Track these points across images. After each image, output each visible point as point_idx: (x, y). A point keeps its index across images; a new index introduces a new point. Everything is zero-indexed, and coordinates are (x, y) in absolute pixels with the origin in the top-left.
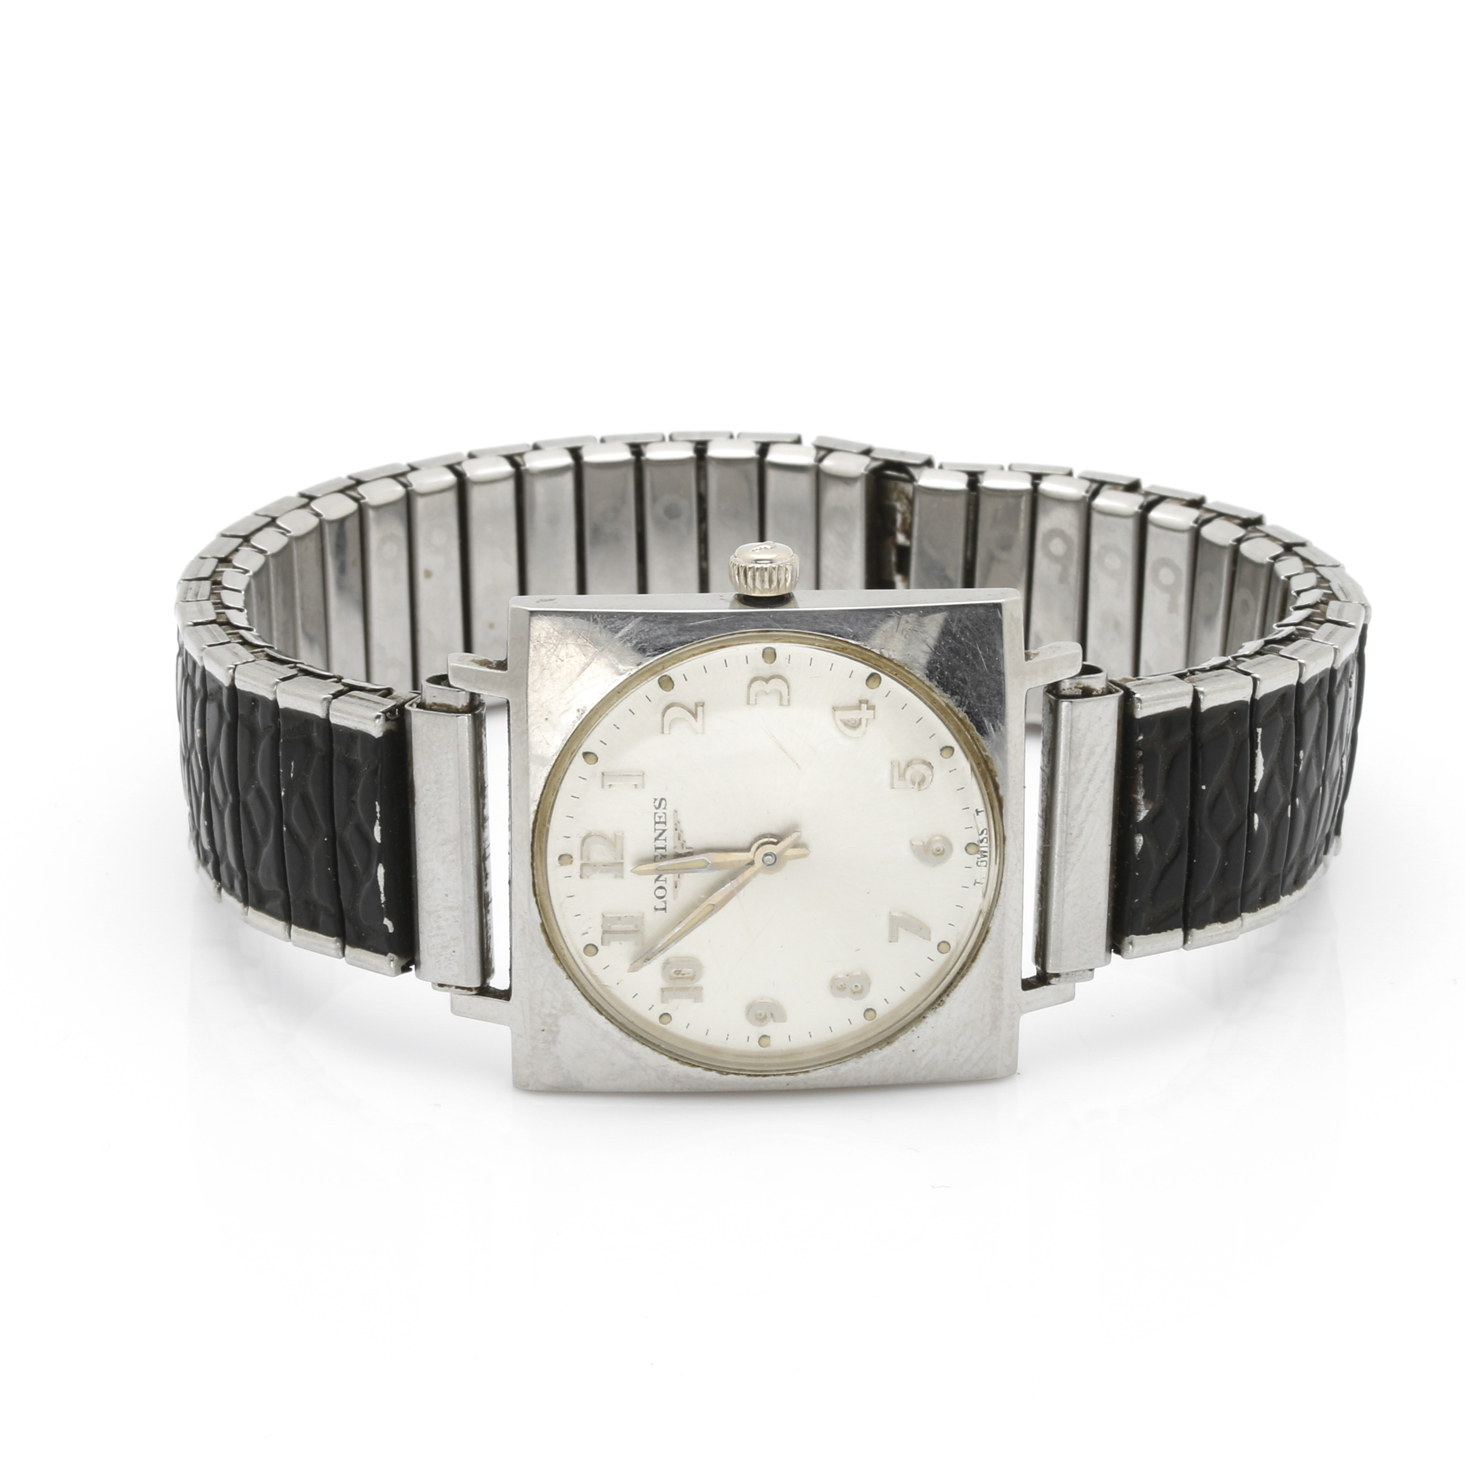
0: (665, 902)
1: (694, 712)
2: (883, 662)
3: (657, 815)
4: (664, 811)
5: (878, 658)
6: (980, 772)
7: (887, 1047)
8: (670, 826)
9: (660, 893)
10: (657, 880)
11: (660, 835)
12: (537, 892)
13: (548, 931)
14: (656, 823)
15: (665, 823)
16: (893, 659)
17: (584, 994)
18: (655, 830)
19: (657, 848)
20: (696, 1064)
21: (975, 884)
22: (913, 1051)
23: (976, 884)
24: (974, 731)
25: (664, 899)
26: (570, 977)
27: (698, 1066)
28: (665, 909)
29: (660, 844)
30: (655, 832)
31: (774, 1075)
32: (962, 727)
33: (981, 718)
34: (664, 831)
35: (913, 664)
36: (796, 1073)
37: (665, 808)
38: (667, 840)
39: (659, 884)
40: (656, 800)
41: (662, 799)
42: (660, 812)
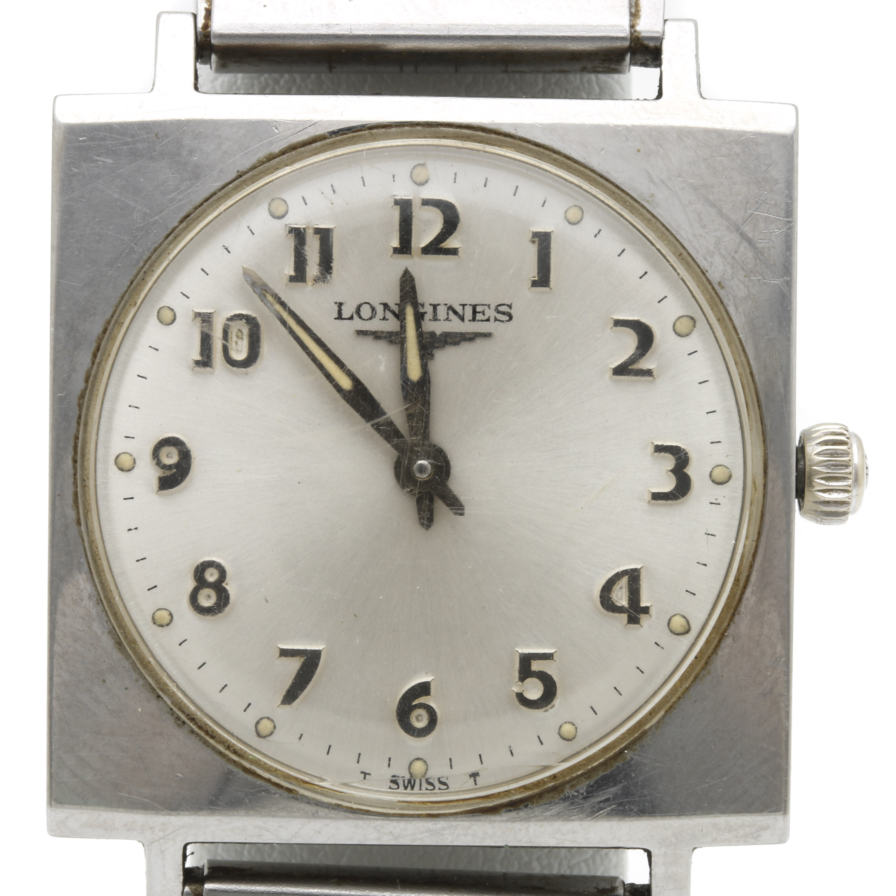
0: (351, 318)
1: (635, 367)
2: (714, 638)
3: (486, 307)
4: (492, 319)
5: (721, 631)
6: (543, 780)
7: (113, 641)
8: (468, 327)
9: (366, 312)
10: (386, 306)
11: (455, 312)
12: (375, 131)
13: (314, 145)
14: (474, 307)
15: (474, 319)
16: (717, 654)
17: (215, 198)
18: (464, 305)
19: (435, 307)
20: (97, 360)
21: (362, 772)
22: (104, 681)
23: (363, 775)
24: (603, 771)
25: (355, 316)
26: (241, 176)
27: (93, 363)
28: (340, 317)
29: (442, 312)
30: (460, 305)
31: (75, 474)
32: (612, 754)
33: (621, 782)
34: (462, 319)
35: (709, 683)
36: (77, 507)
37: (496, 320)
38: (447, 322)
39: (380, 309)
40: (510, 306)
41: (511, 318)
42: (491, 313)
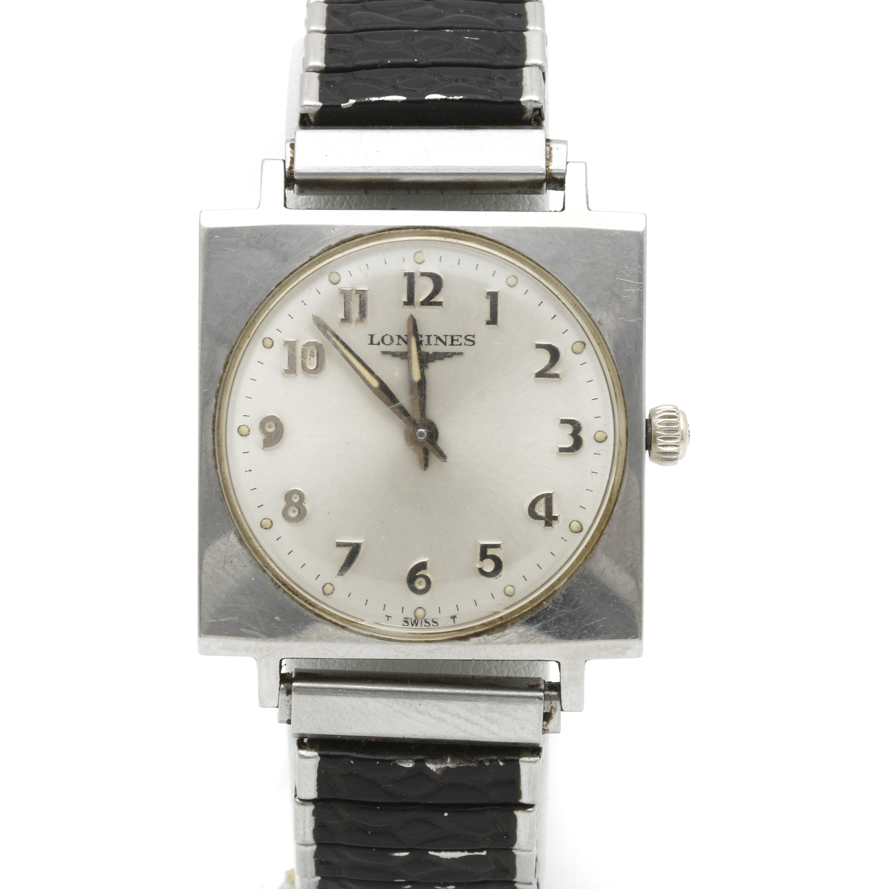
0: (379, 344)
1: (548, 372)
2: (597, 534)
3: (459, 337)
4: (463, 344)
5: (601, 530)
6: (494, 620)
7: (237, 538)
8: (449, 349)
9: (387, 340)
10: (399, 337)
11: (441, 340)
12: (392, 232)
13: (356, 240)
14: (452, 337)
15: (452, 344)
16: (598, 544)
17: (296, 272)
18: (446, 336)
19: (429, 336)
20: (227, 370)
21: (386, 616)
22: (232, 562)
23: (387, 617)
24: (531, 615)
25: (381, 343)
26: (312, 259)
27: (224, 372)
28: (372, 343)
29: (433, 340)
30: (444, 336)
31: (214, 438)
32: (536, 604)
33: (541, 621)
34: (445, 344)
35: (594, 562)
36: (215, 458)
37: (465, 344)
38: (436, 346)
39: (396, 339)
40: (474, 336)
41: (474, 343)
42: (462, 340)
